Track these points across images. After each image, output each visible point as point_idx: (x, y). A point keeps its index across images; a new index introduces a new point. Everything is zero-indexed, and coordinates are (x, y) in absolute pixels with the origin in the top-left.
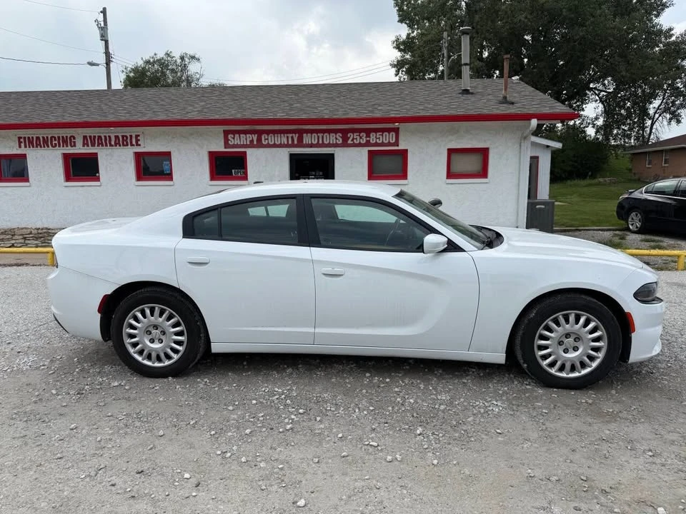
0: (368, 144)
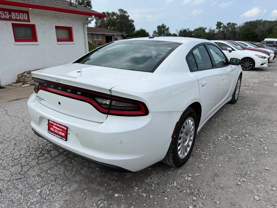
0: (10, 19)
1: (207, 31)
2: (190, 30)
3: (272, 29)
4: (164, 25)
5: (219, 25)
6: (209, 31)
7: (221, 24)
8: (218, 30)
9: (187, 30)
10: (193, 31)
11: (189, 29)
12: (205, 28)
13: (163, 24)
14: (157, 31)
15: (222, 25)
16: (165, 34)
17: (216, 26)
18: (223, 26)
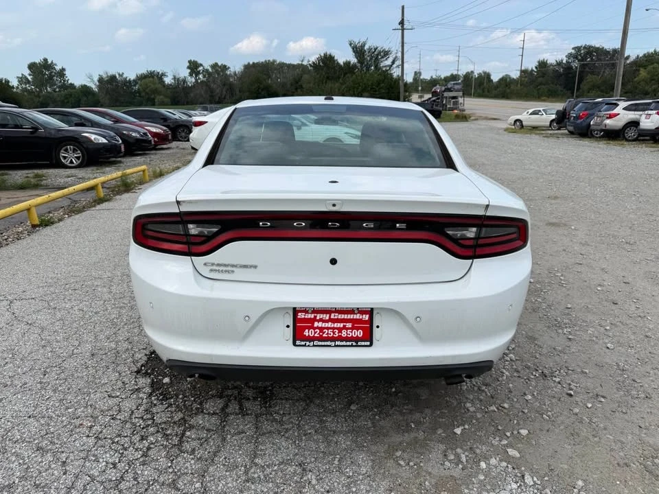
1: (168, 80)
2: (124, 76)
3: (299, 80)
4: (50, 62)
5: (194, 67)
6: (173, 81)
7: (199, 67)
8: (193, 80)
9: (117, 76)
10: (134, 80)
11: (123, 73)
12: (163, 75)
13: (46, 60)
14: (30, 78)
15: (201, 68)
16: (55, 84)
17: (189, 71)
18: (203, 71)
